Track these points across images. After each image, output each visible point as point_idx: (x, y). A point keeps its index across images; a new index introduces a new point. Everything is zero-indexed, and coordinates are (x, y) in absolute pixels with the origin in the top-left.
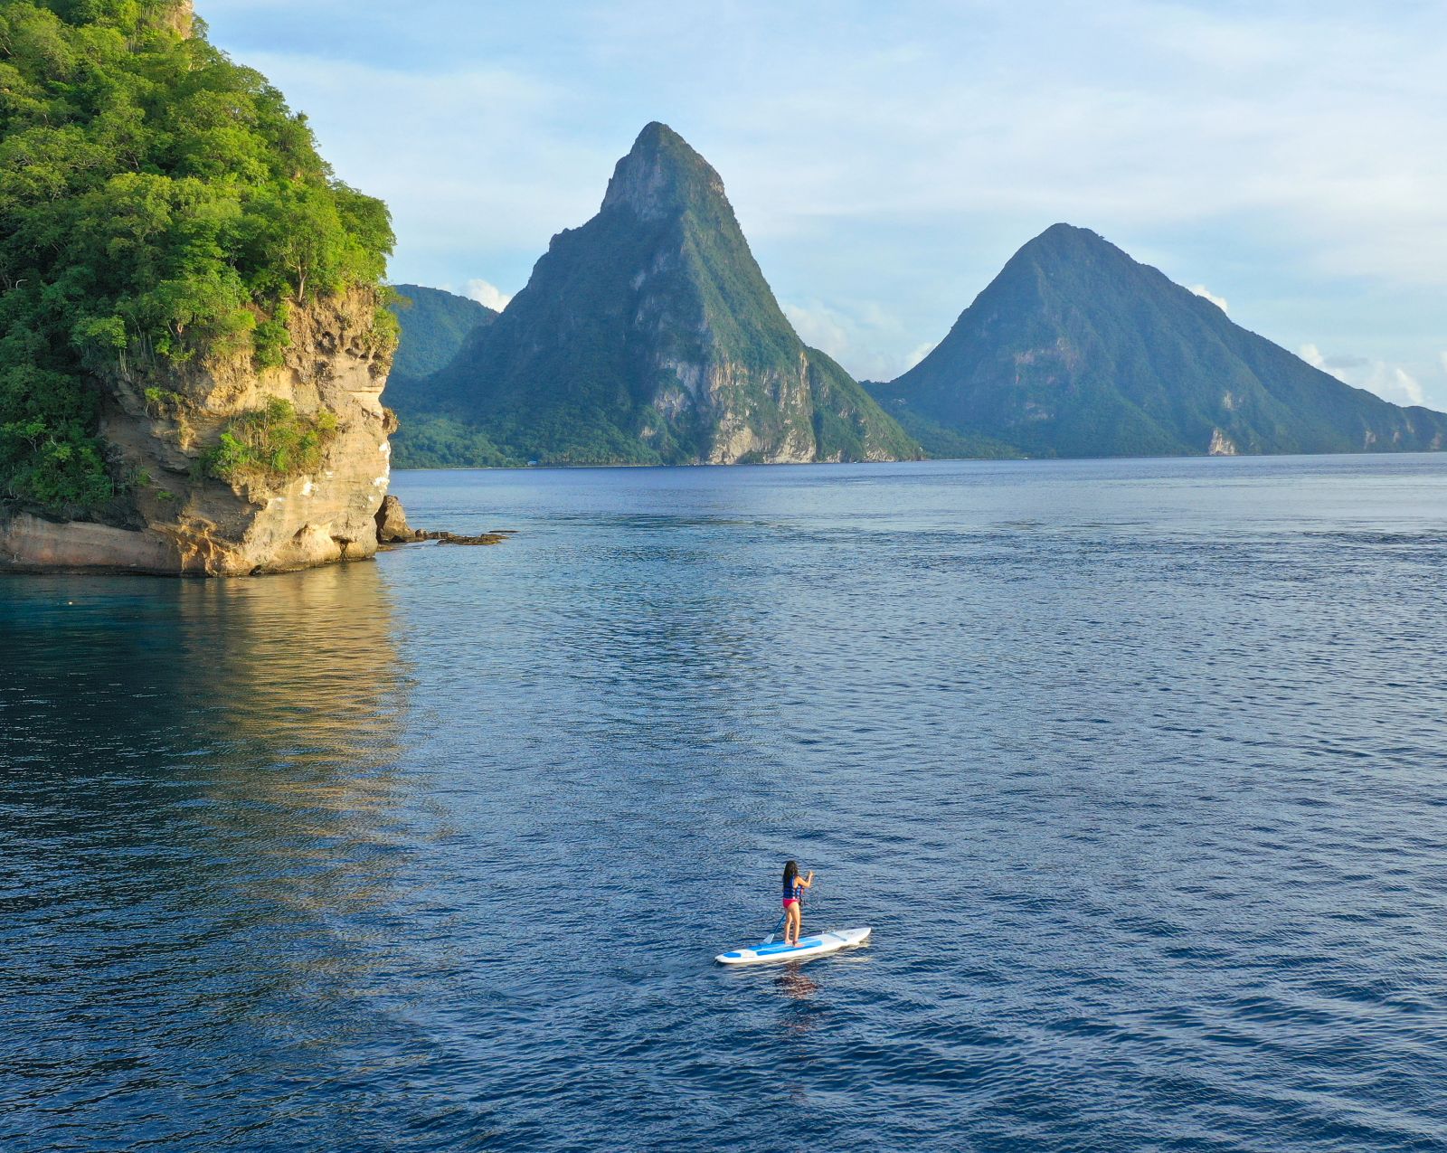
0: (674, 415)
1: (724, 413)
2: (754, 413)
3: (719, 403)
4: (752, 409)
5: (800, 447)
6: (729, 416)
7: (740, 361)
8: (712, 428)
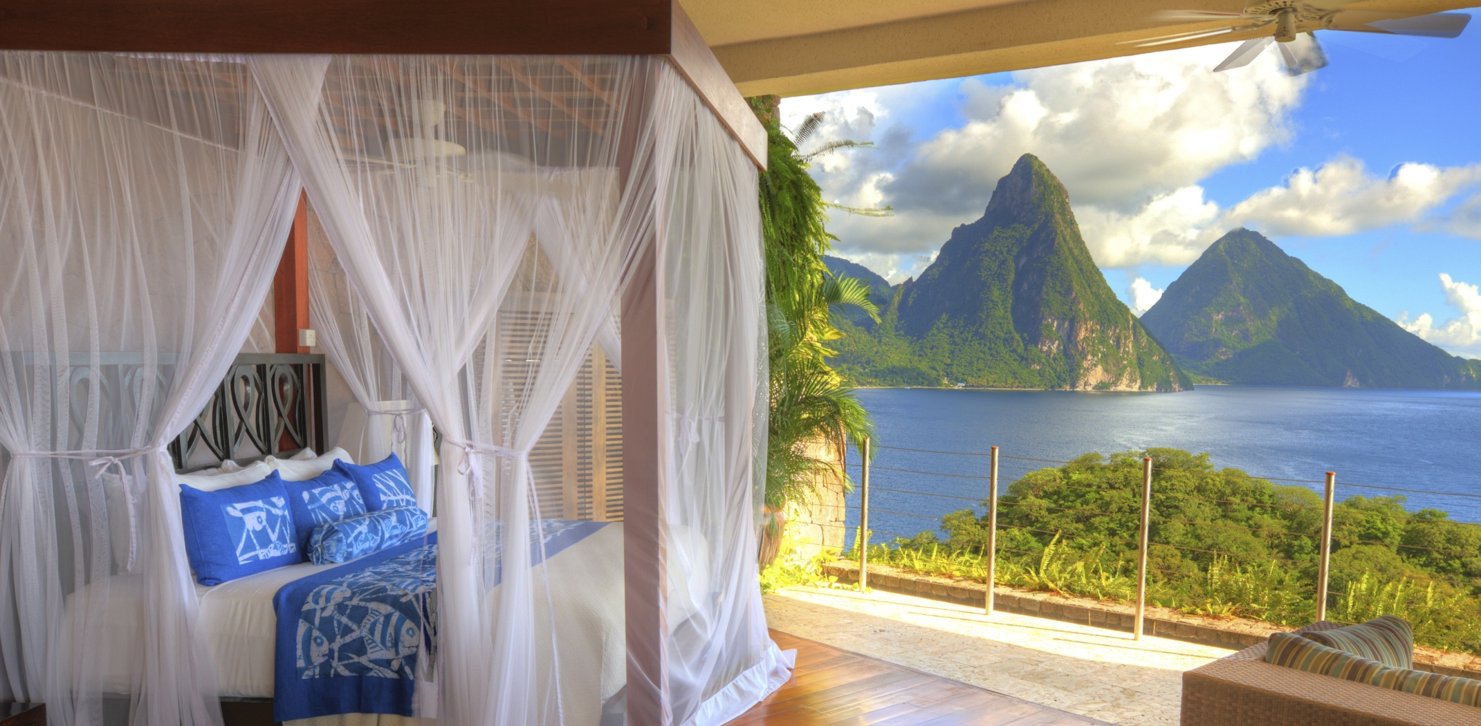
0: (1052, 356)
1: (1086, 355)
2: (1105, 356)
3: (1083, 348)
4: (1103, 353)
5: (1132, 380)
6: (1089, 357)
7: (1095, 321)
8: (1079, 366)
